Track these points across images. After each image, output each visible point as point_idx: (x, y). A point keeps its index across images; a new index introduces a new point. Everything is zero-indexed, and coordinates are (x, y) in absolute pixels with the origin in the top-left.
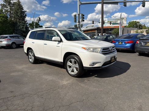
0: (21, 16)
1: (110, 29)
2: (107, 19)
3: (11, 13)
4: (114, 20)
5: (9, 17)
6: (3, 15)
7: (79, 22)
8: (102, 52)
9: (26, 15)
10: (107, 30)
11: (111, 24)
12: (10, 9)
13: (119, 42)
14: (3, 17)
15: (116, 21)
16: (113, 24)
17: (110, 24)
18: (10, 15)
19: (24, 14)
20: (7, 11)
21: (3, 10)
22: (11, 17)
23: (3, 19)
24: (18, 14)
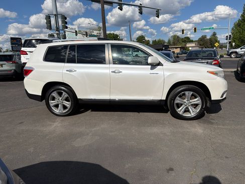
7: (58, 29)
15: (91, 31)
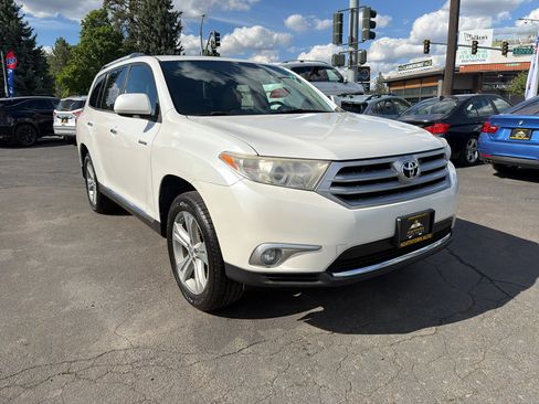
0: (165, 31)
1: (499, 72)
2: (492, 31)
3: (132, 20)
4: (525, 37)
5: (126, 35)
6: (107, 30)
7: (353, 42)
8: (334, 184)
9: (179, 28)
10: (486, 80)
11: (505, 51)
12: (131, 8)
13: (514, 131)
14: (107, 36)
16: (518, 52)
17: (505, 54)
18: (128, 30)
19: (172, 25)
20: (120, 15)
21: (109, 12)
22: (132, 36)
23: (107, 43)
24: (155, 25)
